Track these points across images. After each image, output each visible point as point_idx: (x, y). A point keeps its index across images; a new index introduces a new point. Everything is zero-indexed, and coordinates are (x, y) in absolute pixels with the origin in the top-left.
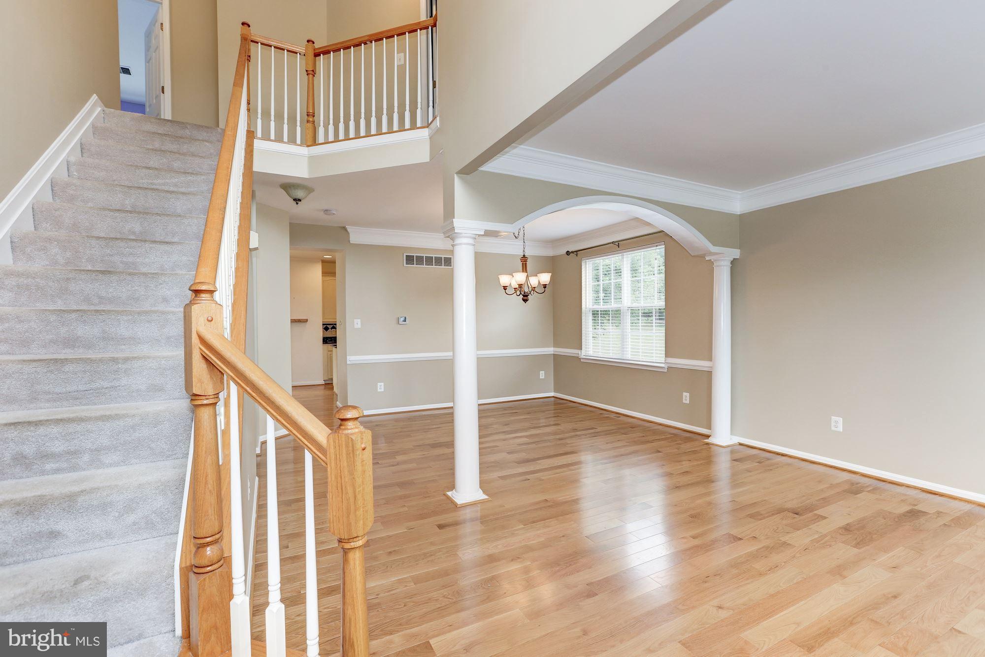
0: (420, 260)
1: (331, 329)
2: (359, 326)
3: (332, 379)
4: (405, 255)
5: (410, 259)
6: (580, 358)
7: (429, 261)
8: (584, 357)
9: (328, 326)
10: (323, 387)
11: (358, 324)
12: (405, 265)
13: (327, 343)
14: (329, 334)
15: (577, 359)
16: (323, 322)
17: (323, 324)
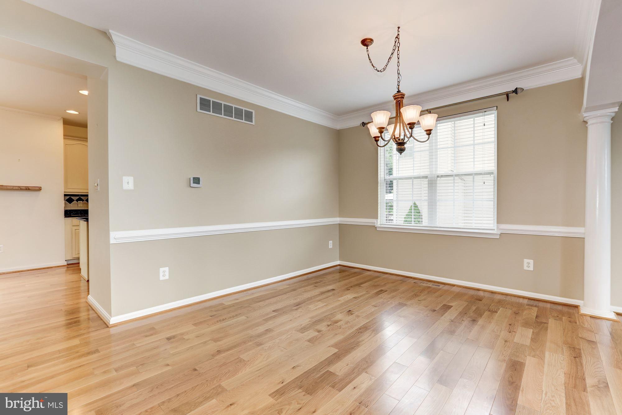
0: (217, 108)
1: (77, 200)
2: (131, 186)
3: (78, 259)
4: (199, 97)
5: (205, 104)
6: (376, 227)
7: (228, 111)
8: (379, 226)
9: (72, 197)
10: (64, 269)
11: (128, 183)
12: (199, 110)
13: (70, 216)
14: (76, 206)
15: (375, 227)
16: (65, 192)
17: (65, 195)
